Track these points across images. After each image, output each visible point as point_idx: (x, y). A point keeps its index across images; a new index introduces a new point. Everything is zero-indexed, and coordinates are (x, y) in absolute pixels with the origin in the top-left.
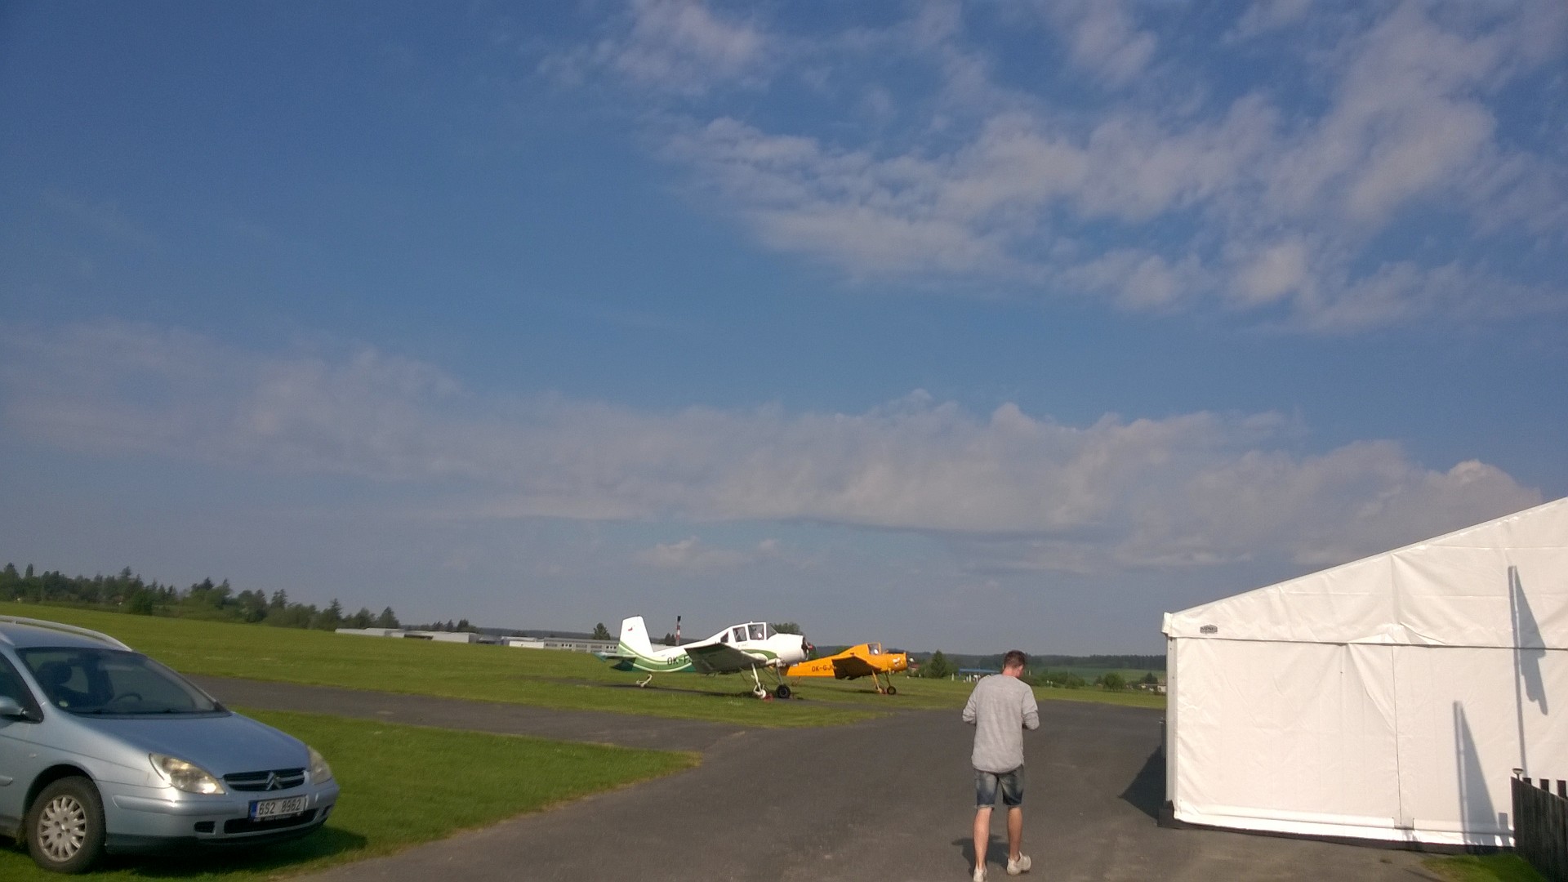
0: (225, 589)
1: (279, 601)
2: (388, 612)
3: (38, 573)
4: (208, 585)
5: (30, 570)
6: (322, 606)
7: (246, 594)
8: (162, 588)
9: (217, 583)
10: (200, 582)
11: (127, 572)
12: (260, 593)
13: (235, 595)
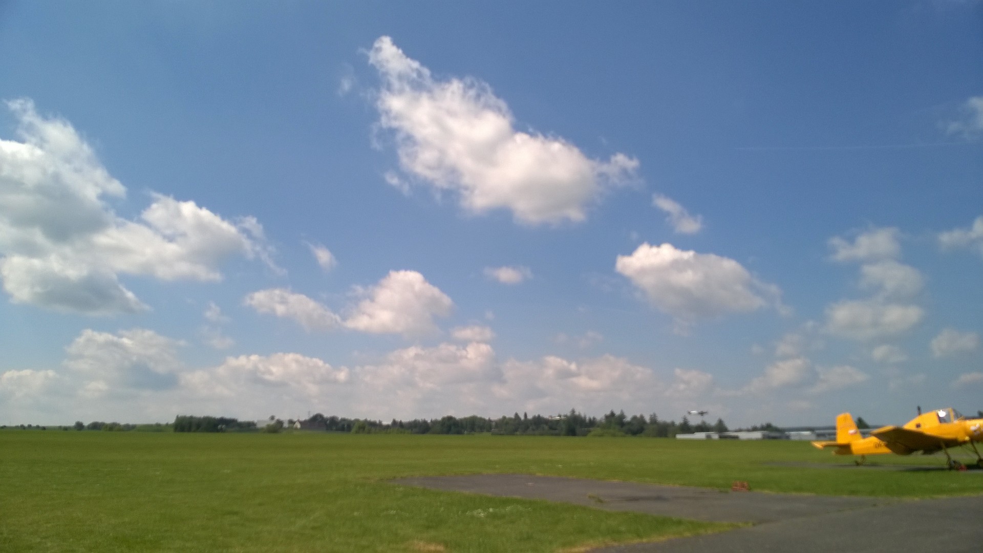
0: (622, 416)
1: (654, 421)
2: (721, 422)
3: (530, 417)
4: (612, 414)
5: (526, 415)
6: (678, 421)
7: (635, 418)
8: (590, 419)
9: (617, 413)
10: (608, 413)
11: (573, 411)
12: (642, 417)
13: (628, 418)
